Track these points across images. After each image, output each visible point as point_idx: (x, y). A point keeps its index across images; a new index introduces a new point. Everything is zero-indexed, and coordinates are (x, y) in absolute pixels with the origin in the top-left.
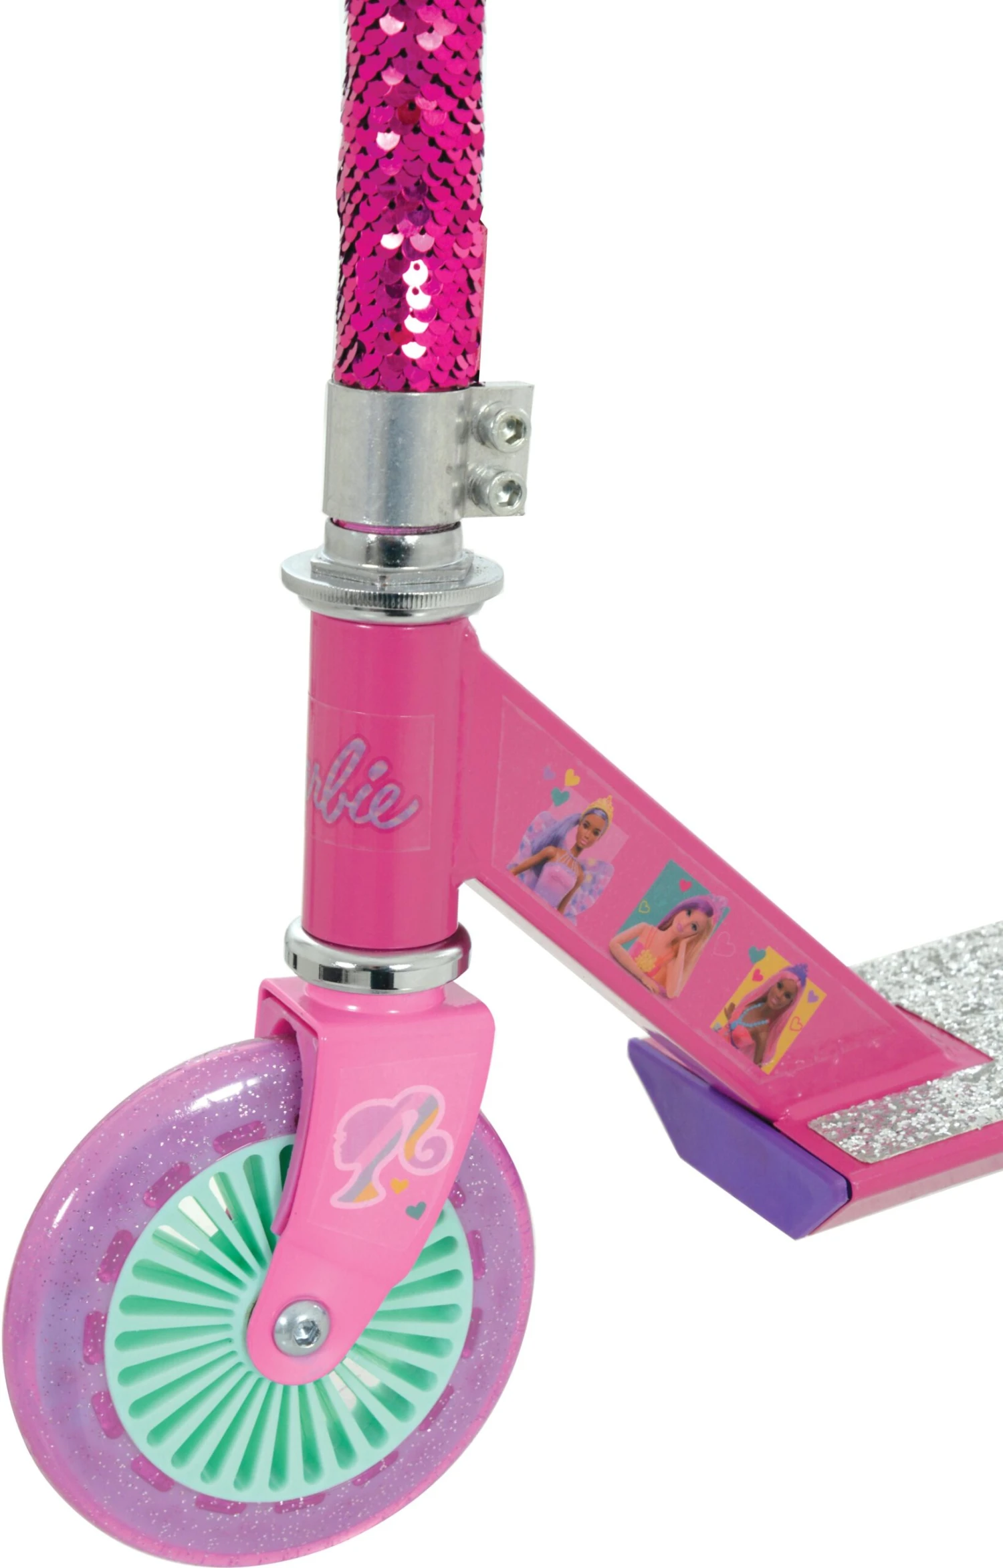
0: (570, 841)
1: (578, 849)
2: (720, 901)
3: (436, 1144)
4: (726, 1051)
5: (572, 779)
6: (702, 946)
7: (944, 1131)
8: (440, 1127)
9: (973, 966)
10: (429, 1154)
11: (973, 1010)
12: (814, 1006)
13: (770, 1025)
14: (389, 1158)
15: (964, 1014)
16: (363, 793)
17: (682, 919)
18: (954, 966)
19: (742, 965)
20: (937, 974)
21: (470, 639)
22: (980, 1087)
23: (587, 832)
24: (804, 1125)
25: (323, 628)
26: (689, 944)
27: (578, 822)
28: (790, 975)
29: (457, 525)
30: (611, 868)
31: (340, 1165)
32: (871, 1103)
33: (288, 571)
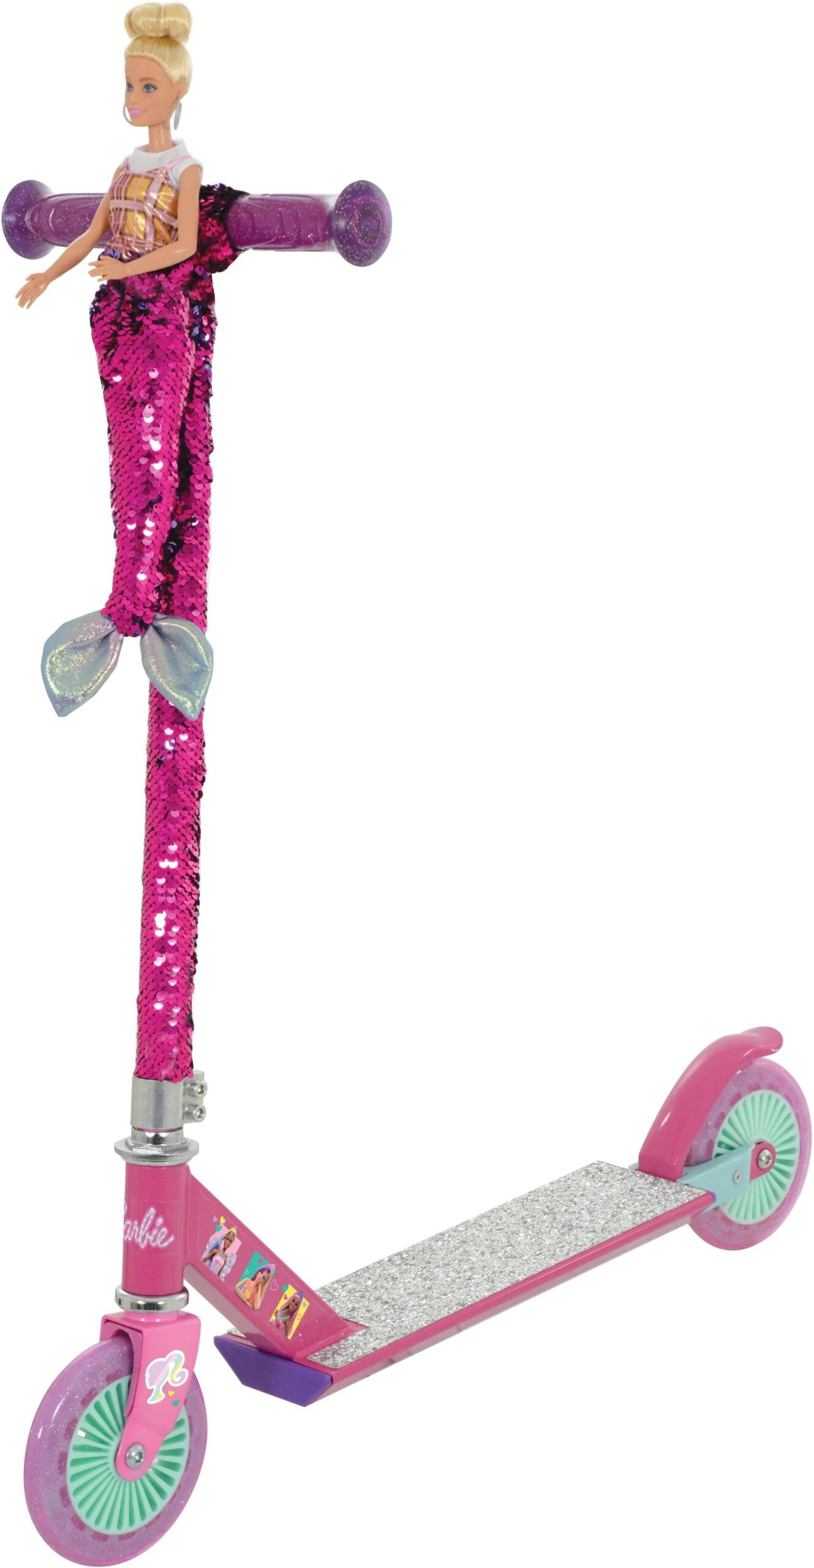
0: (222, 1246)
1: (225, 1249)
2: (273, 1267)
3: (182, 1374)
4: (276, 1330)
5: (223, 1220)
6: (267, 1286)
7: (361, 1354)
8: (183, 1367)
9: (344, 1293)
10: (179, 1378)
11: (352, 1310)
12: (306, 1308)
13: (290, 1318)
14: (165, 1381)
15: (349, 1311)
16: (154, 1232)
17: (260, 1275)
18: (336, 1294)
19: (280, 1294)
20: (330, 1297)
21: (188, 1169)
22: (368, 1336)
23: (228, 1242)
24: (305, 1359)
25: (130, 1168)
26: (262, 1286)
27: (225, 1238)
28: (296, 1296)
29: (181, 1128)
30: (236, 1256)
31: (149, 1387)
32: (328, 1348)
33: (118, 1147)
